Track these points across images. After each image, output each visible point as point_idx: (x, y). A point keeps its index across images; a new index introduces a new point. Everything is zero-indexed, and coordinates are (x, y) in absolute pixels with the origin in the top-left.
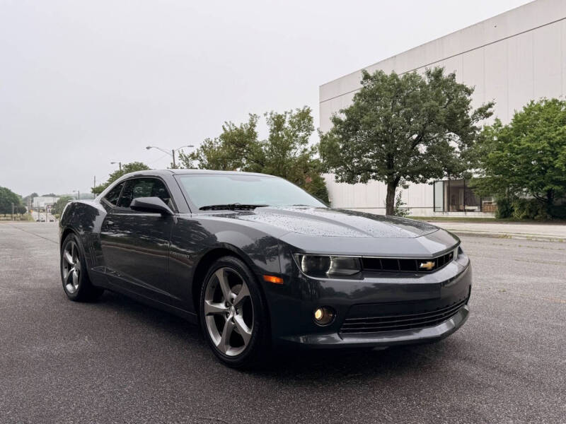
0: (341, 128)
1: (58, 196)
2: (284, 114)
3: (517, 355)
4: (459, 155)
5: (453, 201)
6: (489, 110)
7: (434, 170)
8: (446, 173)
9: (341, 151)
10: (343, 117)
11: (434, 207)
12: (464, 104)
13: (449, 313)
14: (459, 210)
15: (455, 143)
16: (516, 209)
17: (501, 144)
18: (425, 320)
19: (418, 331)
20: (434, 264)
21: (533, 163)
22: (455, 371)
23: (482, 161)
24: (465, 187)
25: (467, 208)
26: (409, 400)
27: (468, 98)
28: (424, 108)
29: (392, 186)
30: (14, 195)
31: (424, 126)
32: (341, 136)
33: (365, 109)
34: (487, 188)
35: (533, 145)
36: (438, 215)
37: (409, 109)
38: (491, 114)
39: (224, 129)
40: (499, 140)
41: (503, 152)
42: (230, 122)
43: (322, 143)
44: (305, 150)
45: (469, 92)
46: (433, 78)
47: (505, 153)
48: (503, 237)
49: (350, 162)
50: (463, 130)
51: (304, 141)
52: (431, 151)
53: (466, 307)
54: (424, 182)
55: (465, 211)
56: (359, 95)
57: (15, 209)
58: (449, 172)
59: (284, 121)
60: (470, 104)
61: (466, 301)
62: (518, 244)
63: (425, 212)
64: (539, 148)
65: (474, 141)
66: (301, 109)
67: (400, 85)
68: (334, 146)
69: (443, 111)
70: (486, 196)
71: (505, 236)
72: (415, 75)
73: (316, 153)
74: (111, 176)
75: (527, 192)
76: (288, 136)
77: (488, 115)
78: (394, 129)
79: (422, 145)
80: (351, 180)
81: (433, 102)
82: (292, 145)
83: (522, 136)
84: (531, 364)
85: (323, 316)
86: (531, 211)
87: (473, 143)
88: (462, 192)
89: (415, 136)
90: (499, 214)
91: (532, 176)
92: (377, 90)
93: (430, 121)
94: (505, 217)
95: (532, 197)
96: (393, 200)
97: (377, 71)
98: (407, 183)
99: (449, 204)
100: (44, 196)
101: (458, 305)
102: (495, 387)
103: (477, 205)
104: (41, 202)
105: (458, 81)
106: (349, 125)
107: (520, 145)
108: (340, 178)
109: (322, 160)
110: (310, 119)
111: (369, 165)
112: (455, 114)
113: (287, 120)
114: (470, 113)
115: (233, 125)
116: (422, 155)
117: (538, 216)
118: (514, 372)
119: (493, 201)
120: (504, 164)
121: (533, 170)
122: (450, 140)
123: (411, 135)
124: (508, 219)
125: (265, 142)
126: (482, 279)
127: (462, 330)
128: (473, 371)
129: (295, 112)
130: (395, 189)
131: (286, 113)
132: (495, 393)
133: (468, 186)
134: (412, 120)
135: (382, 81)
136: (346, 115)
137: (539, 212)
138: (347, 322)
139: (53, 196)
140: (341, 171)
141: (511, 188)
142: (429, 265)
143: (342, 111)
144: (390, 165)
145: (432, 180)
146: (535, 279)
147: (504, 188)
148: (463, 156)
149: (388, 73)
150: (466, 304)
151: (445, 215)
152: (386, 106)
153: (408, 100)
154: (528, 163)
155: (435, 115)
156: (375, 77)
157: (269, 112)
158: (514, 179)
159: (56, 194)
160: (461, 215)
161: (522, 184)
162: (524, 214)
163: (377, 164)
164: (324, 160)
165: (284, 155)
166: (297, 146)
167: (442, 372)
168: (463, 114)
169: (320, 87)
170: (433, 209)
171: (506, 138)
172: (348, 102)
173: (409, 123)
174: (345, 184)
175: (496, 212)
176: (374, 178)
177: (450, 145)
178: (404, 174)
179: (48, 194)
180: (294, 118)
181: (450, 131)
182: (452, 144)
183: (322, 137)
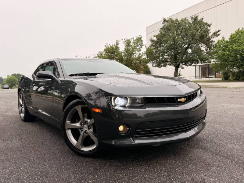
0: (154, 44)
2: (130, 39)
3: (230, 146)
4: (205, 53)
5: (204, 74)
6: (218, 33)
7: (195, 60)
8: (200, 61)
9: (154, 53)
10: (155, 39)
11: (196, 77)
12: (207, 31)
13: (195, 125)
14: (206, 77)
15: (204, 48)
16: (231, 76)
17: (224, 48)
18: (181, 129)
19: (177, 135)
20: (186, 98)
21: (238, 56)
22: (196, 156)
23: (216, 56)
24: (209, 68)
25: (210, 76)
26: (168, 175)
27: (209, 28)
28: (190, 33)
29: (177, 67)
31: (190, 41)
32: (154, 47)
33: (164, 35)
34: (218, 67)
35: (238, 48)
36: (197, 80)
37: (183, 34)
38: (219, 35)
39: (106, 47)
40: (223, 47)
41: (225, 52)
42: (108, 44)
43: (147, 50)
44: (140, 54)
45: (209, 26)
46: (193, 20)
47: (226, 52)
48: (225, 88)
49: (159, 58)
50: (207, 42)
51: (139, 50)
52: (193, 52)
53: (204, 121)
54: (190, 65)
55: (209, 77)
56: (162, 29)
58: (201, 60)
59: (130, 42)
60: (210, 31)
61: (204, 118)
62: (231, 90)
63: (192, 79)
64: (241, 49)
65: (212, 47)
66: (138, 37)
67: (179, 23)
68: (151, 51)
69: (198, 34)
70: (217, 71)
71: (226, 87)
72: (186, 19)
73: (144, 55)
75: (236, 69)
76: (133, 48)
77: (218, 35)
78: (177, 43)
79: (189, 49)
80: (159, 66)
81: (194, 30)
82: (134, 52)
83: (234, 45)
84: (238, 151)
85: (124, 129)
86: (237, 77)
87: (211, 48)
88: (207, 69)
89: (186, 46)
90: (223, 78)
91: (237, 61)
92: (169, 26)
93: (193, 39)
94: (226, 80)
95: (238, 71)
96: (177, 74)
97: (169, 18)
98: (183, 66)
99: (202, 75)
101: (200, 120)
102: (218, 166)
103: (213, 75)
105: (205, 21)
106: (158, 42)
107: (233, 48)
108: (154, 65)
109: (147, 58)
110: (142, 41)
111: (167, 59)
112: (203, 35)
113: (132, 42)
114: (210, 35)
115: (110, 45)
116: (190, 54)
117: (240, 79)
118: (228, 156)
119: (221, 73)
120: (226, 57)
121: (238, 59)
122: (201, 47)
123: (184, 45)
124: (227, 80)
125: (123, 51)
126: (214, 106)
127: (202, 132)
128: (206, 156)
129: (135, 38)
130: (178, 69)
131: (131, 39)
132: (217, 170)
133: (210, 67)
134: (185, 39)
135: (171, 22)
136: (157, 38)
137: (241, 77)
138: (137, 132)
140: (155, 62)
141: (228, 67)
142: (183, 100)
143: (154, 36)
144: (176, 59)
145: (194, 64)
146: (239, 106)
147: (225, 67)
148: (207, 53)
149: (174, 19)
150: (204, 119)
151: (200, 80)
152: (173, 33)
153: (183, 30)
154: (236, 56)
155: (195, 36)
156: (168, 21)
157: (124, 39)
158: (230, 63)
160: (207, 79)
161: (233, 65)
162: (234, 78)
163: (170, 58)
164: (148, 58)
165: (131, 56)
166: (137, 53)
167: (189, 157)
168: (207, 35)
169: (147, 27)
170: (195, 77)
171: (226, 46)
172: (158, 33)
173: (184, 40)
174: (157, 68)
175: (222, 78)
176: (169, 64)
177: (202, 49)
178: (182, 62)
180: (135, 40)
181: (201, 43)
182: (203, 49)
183: (147, 48)
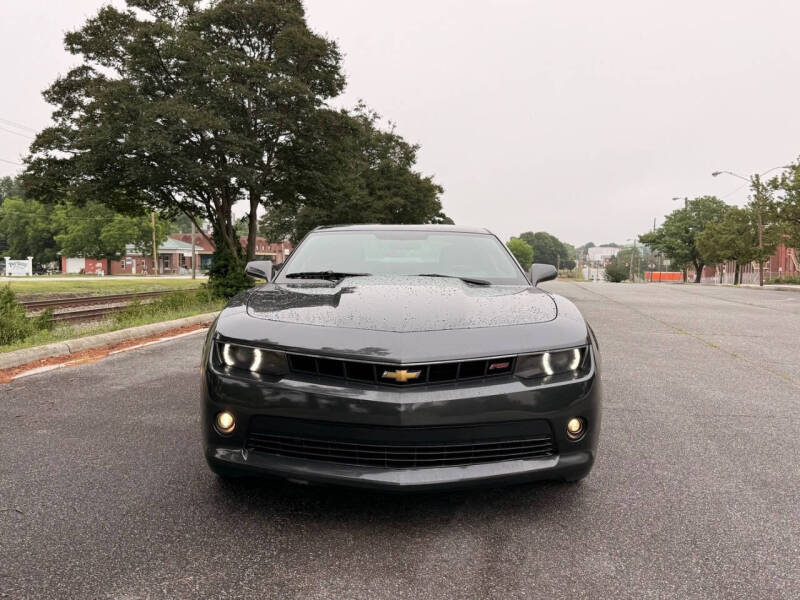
1: (621, 247)
20: (416, 373)
30: (561, 245)
57: (562, 263)
74: (667, 217)
100: (601, 246)
104: (596, 255)
139: (613, 246)
142: (401, 375)
159: (617, 243)
179: (608, 243)
